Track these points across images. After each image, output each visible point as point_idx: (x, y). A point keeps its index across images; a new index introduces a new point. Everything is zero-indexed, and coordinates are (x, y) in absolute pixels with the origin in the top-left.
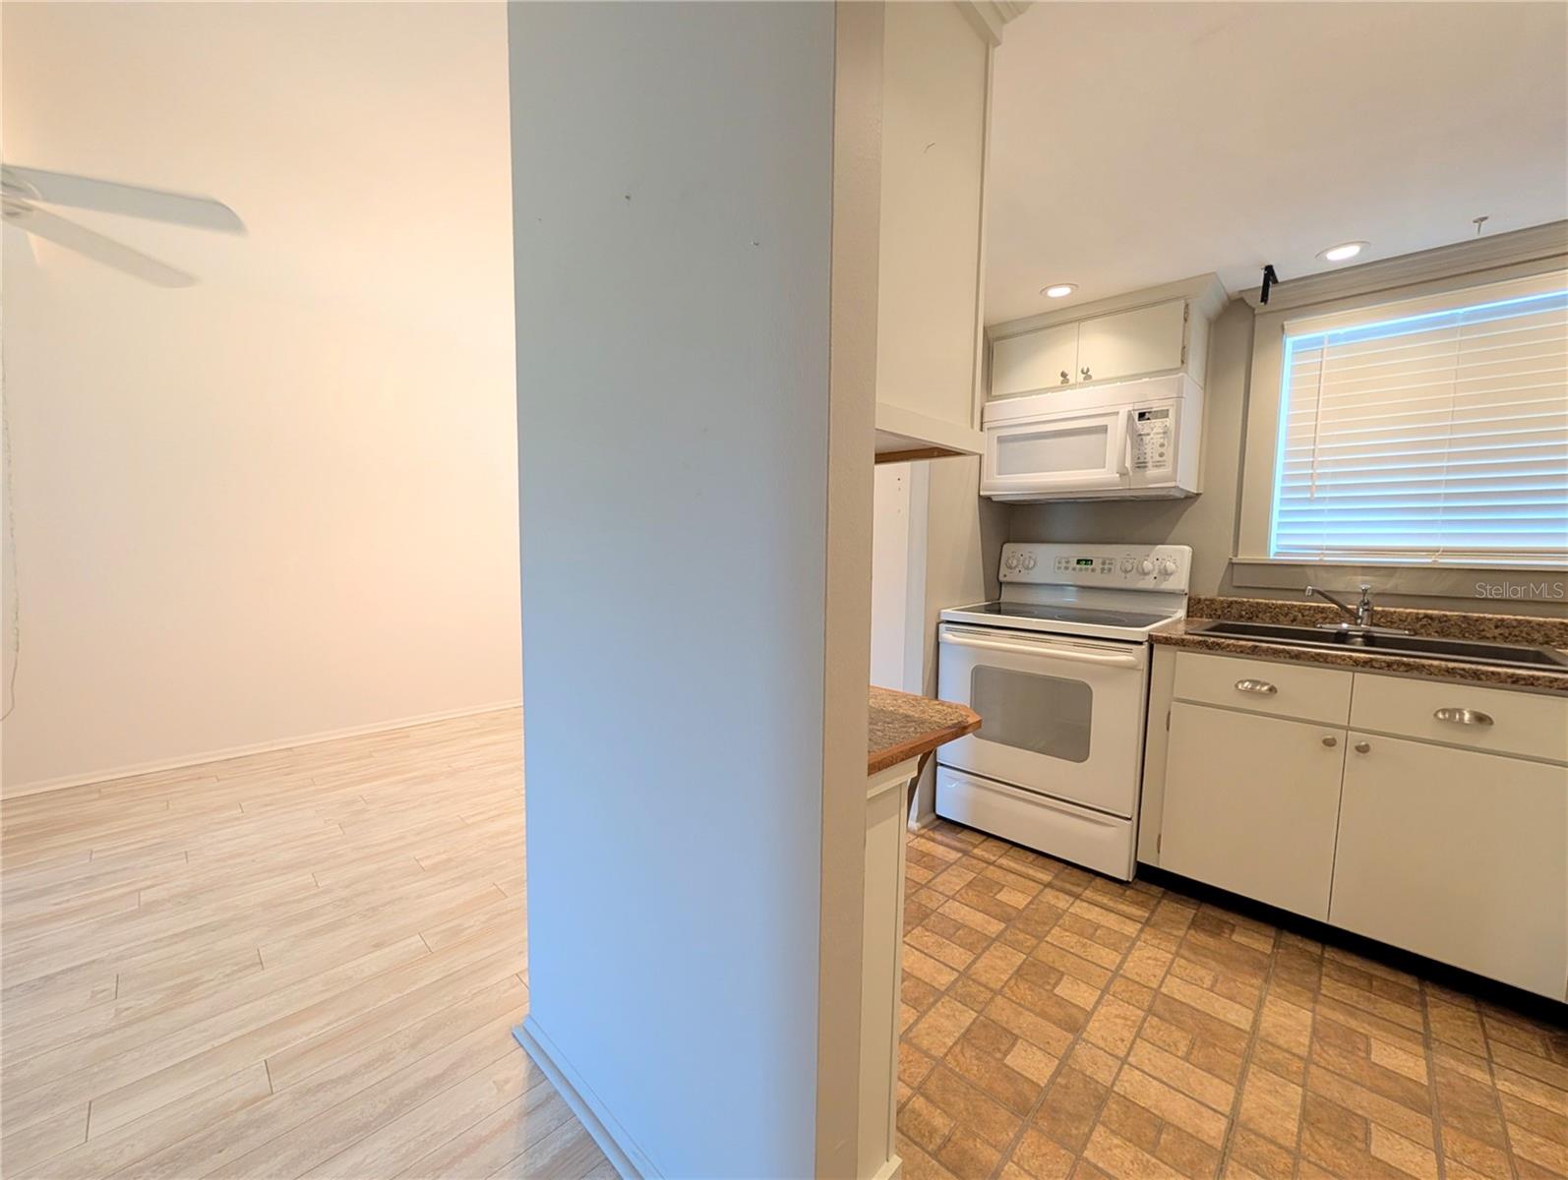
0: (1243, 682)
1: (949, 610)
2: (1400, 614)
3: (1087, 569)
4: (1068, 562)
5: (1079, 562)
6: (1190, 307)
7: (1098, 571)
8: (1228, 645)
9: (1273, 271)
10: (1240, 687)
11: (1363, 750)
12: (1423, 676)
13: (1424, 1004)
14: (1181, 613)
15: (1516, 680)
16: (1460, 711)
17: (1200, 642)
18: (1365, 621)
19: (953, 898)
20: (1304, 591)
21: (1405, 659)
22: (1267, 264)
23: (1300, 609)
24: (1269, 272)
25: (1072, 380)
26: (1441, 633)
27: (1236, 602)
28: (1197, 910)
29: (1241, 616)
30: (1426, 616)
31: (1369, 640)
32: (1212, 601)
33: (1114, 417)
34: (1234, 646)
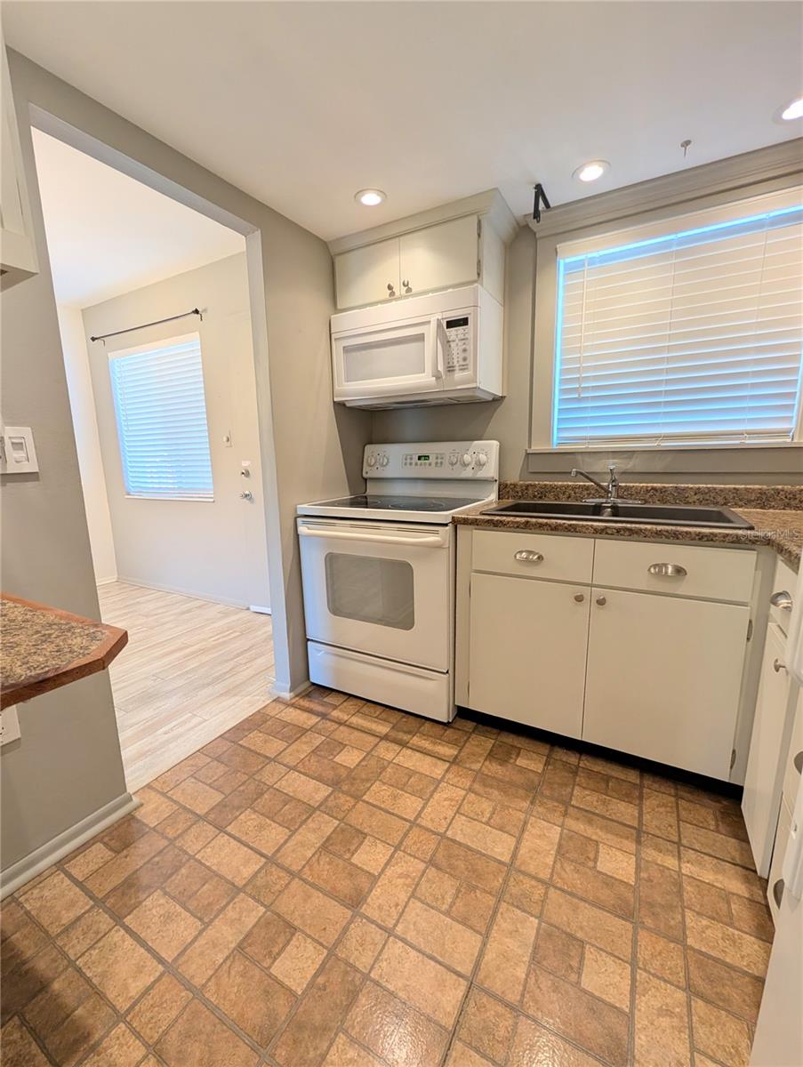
0: (521, 552)
1: (305, 506)
2: (637, 488)
3: (425, 464)
4: (411, 459)
5: (419, 458)
6: (482, 222)
7: (433, 465)
8: (508, 522)
9: (542, 189)
10: (518, 556)
11: (601, 602)
12: (640, 539)
13: (641, 797)
14: (493, 496)
15: (701, 537)
16: (665, 565)
17: (488, 521)
18: (613, 494)
19: (294, 769)
20: (570, 473)
21: (629, 525)
22: (537, 183)
23: (574, 488)
24: (539, 191)
25: (397, 294)
26: (662, 501)
27: (531, 485)
28: (496, 739)
29: (535, 496)
30: (653, 488)
31: (616, 511)
32: (515, 485)
33: (426, 327)
34: (513, 522)
